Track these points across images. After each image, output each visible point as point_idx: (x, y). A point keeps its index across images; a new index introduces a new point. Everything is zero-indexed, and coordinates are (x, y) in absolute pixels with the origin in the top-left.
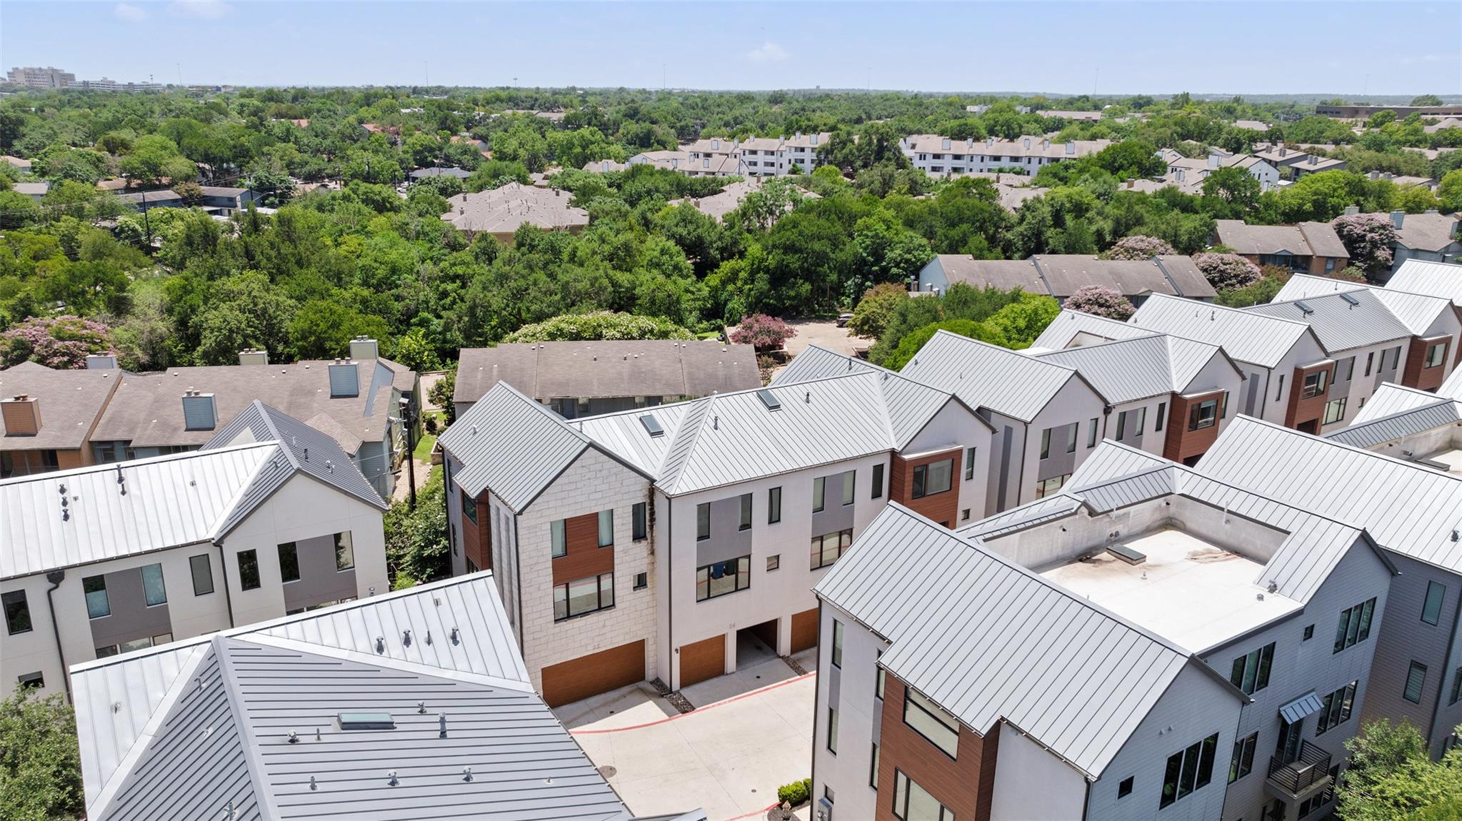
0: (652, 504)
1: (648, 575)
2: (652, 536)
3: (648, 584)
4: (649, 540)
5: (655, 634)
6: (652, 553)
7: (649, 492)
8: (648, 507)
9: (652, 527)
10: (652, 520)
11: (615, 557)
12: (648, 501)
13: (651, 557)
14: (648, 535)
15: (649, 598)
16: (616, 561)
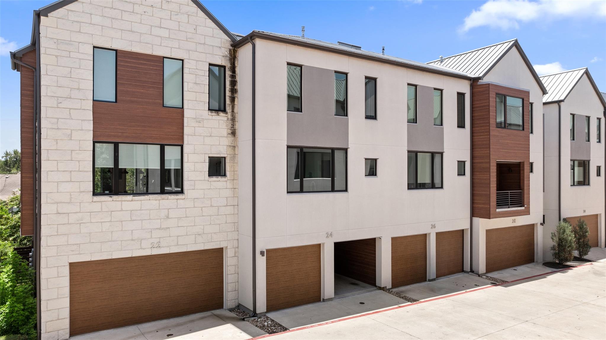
0: (233, 69)
1: (227, 160)
2: (233, 111)
3: (228, 173)
4: (229, 115)
5: (236, 242)
6: (233, 133)
7: (230, 54)
8: (228, 73)
9: (233, 100)
10: (234, 91)
11: (185, 124)
12: (228, 65)
13: (231, 138)
14: (229, 109)
15: (228, 193)
16: (186, 130)
